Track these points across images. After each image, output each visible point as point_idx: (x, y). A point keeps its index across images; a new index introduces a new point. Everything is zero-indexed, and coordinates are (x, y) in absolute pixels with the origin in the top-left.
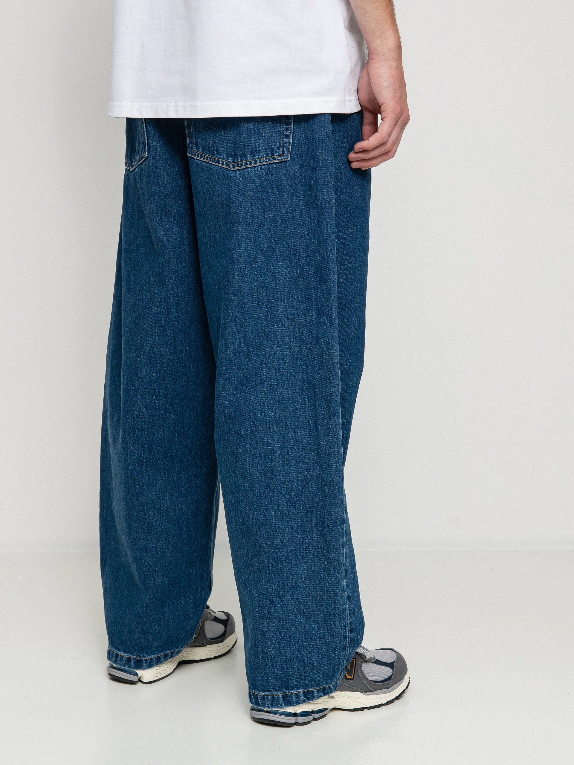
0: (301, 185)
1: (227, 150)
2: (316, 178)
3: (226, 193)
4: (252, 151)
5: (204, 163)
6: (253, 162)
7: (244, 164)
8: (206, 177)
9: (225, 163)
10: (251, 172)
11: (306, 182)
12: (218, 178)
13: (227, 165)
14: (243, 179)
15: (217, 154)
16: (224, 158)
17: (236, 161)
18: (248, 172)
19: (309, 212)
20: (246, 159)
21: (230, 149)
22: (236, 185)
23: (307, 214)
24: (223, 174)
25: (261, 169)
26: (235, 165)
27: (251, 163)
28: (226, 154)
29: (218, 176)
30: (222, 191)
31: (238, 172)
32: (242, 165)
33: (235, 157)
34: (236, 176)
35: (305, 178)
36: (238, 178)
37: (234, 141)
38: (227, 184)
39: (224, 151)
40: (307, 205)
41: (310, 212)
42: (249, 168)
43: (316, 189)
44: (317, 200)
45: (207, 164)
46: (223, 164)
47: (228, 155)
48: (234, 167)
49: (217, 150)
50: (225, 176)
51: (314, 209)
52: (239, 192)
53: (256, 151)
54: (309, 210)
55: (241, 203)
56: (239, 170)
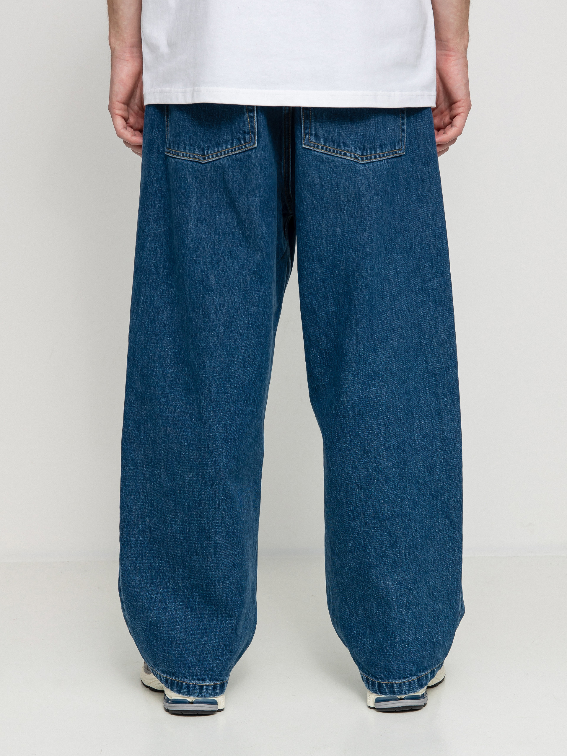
0: (413, 179)
1: (355, 142)
2: (429, 172)
3: (354, 186)
4: (380, 144)
5: (325, 156)
6: (381, 156)
7: (373, 157)
8: (326, 170)
9: (353, 156)
10: (380, 165)
11: (418, 176)
12: (343, 171)
13: (356, 157)
14: (373, 172)
15: (344, 147)
16: (351, 151)
17: (365, 154)
18: (377, 165)
19: (422, 206)
20: (376, 152)
21: (358, 142)
22: (366, 178)
23: (420, 207)
24: (350, 167)
25: (387, 162)
26: (365, 159)
27: (380, 157)
28: (354, 147)
29: (343, 169)
30: (349, 184)
31: (367, 165)
32: (371, 158)
33: (364, 149)
34: (366, 169)
35: (416, 172)
36: (367, 171)
37: (363, 134)
38: (355, 178)
39: (352, 144)
40: (420, 199)
41: (424, 206)
42: (378, 161)
43: (430, 183)
44: (431, 194)
45: (328, 157)
46: (351, 156)
47: (356, 148)
48: (362, 159)
49: (344, 143)
50: (351, 169)
51: (428, 203)
52: (369, 185)
53: (384, 144)
54: (423, 204)
55: (372, 197)
56: (367, 163)
